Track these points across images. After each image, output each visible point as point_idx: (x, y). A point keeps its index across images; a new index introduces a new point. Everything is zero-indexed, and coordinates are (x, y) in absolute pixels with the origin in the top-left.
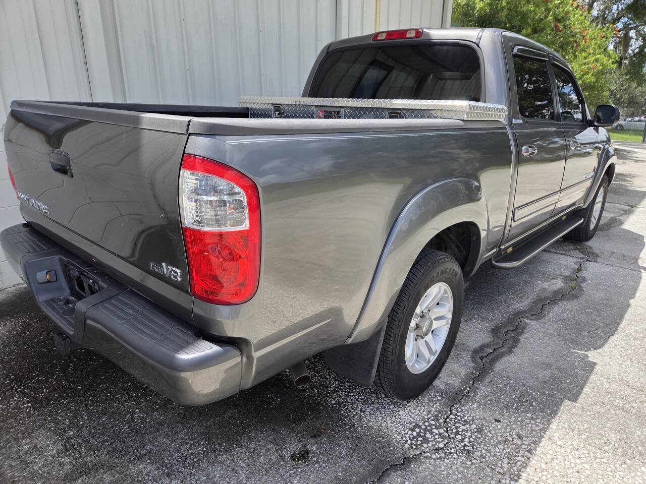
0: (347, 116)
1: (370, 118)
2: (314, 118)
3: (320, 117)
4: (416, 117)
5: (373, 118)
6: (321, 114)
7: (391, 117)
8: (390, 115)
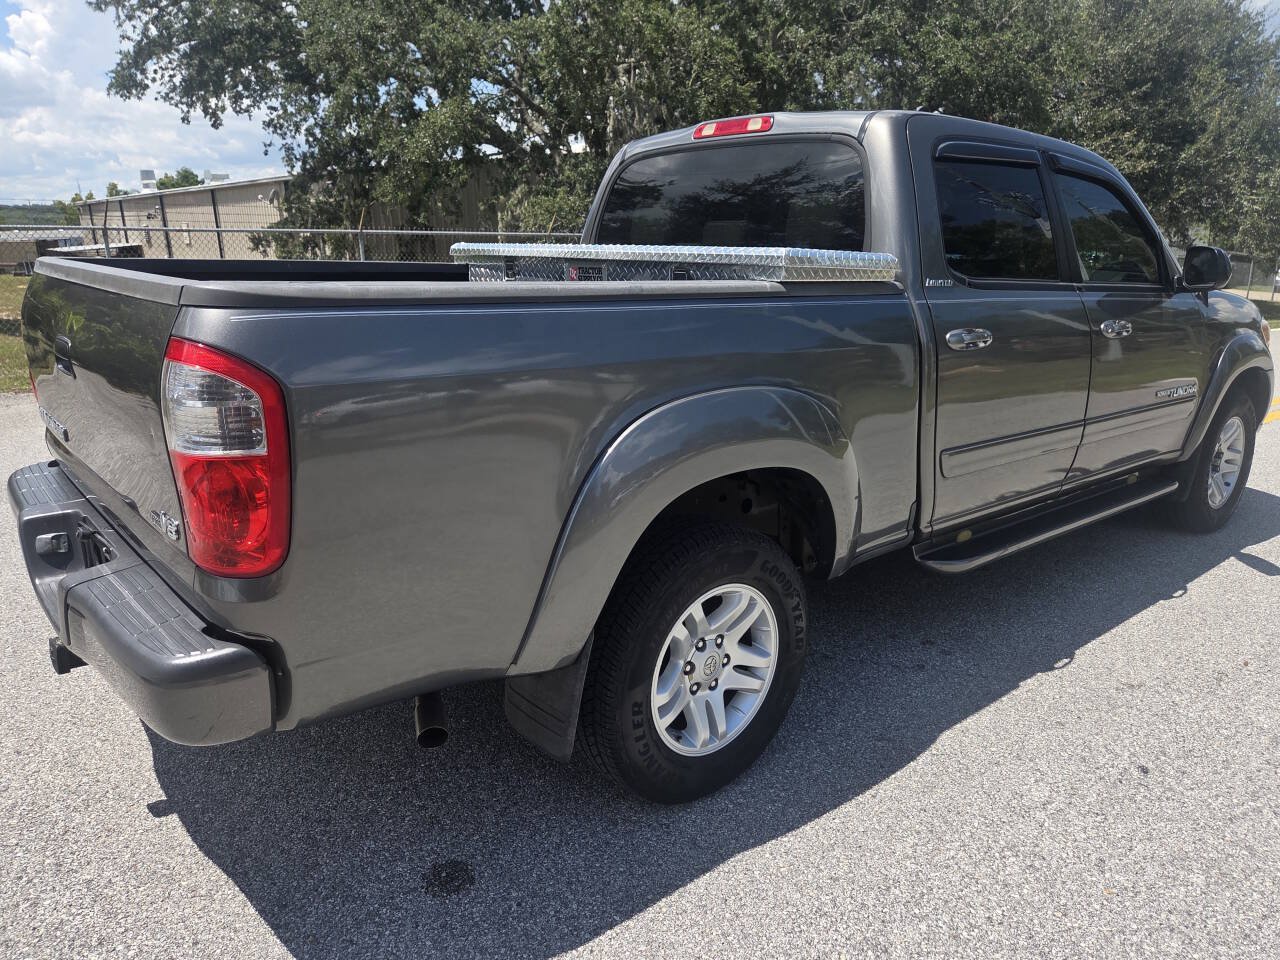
0: (612, 277)
1: (644, 280)
2: (563, 280)
3: (573, 279)
4: (713, 277)
5: (648, 279)
6: (574, 273)
7: (677, 277)
8: (675, 274)
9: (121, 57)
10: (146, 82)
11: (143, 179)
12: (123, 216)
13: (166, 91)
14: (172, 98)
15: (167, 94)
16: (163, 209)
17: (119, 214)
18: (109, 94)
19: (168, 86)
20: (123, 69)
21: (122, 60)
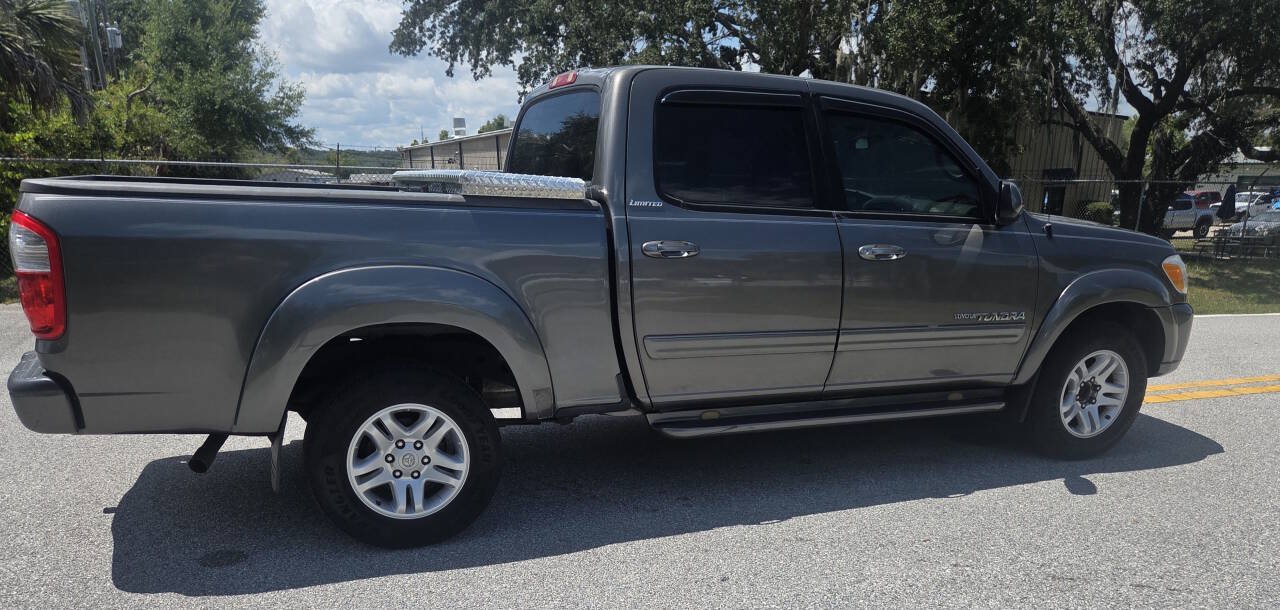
9: (403, 16)
10: (424, 39)
11: (455, 127)
12: (433, 161)
13: (438, 46)
14: (443, 53)
15: (439, 50)
16: (461, 154)
17: (430, 158)
18: (391, 52)
19: (440, 42)
20: (404, 28)
21: (404, 19)
